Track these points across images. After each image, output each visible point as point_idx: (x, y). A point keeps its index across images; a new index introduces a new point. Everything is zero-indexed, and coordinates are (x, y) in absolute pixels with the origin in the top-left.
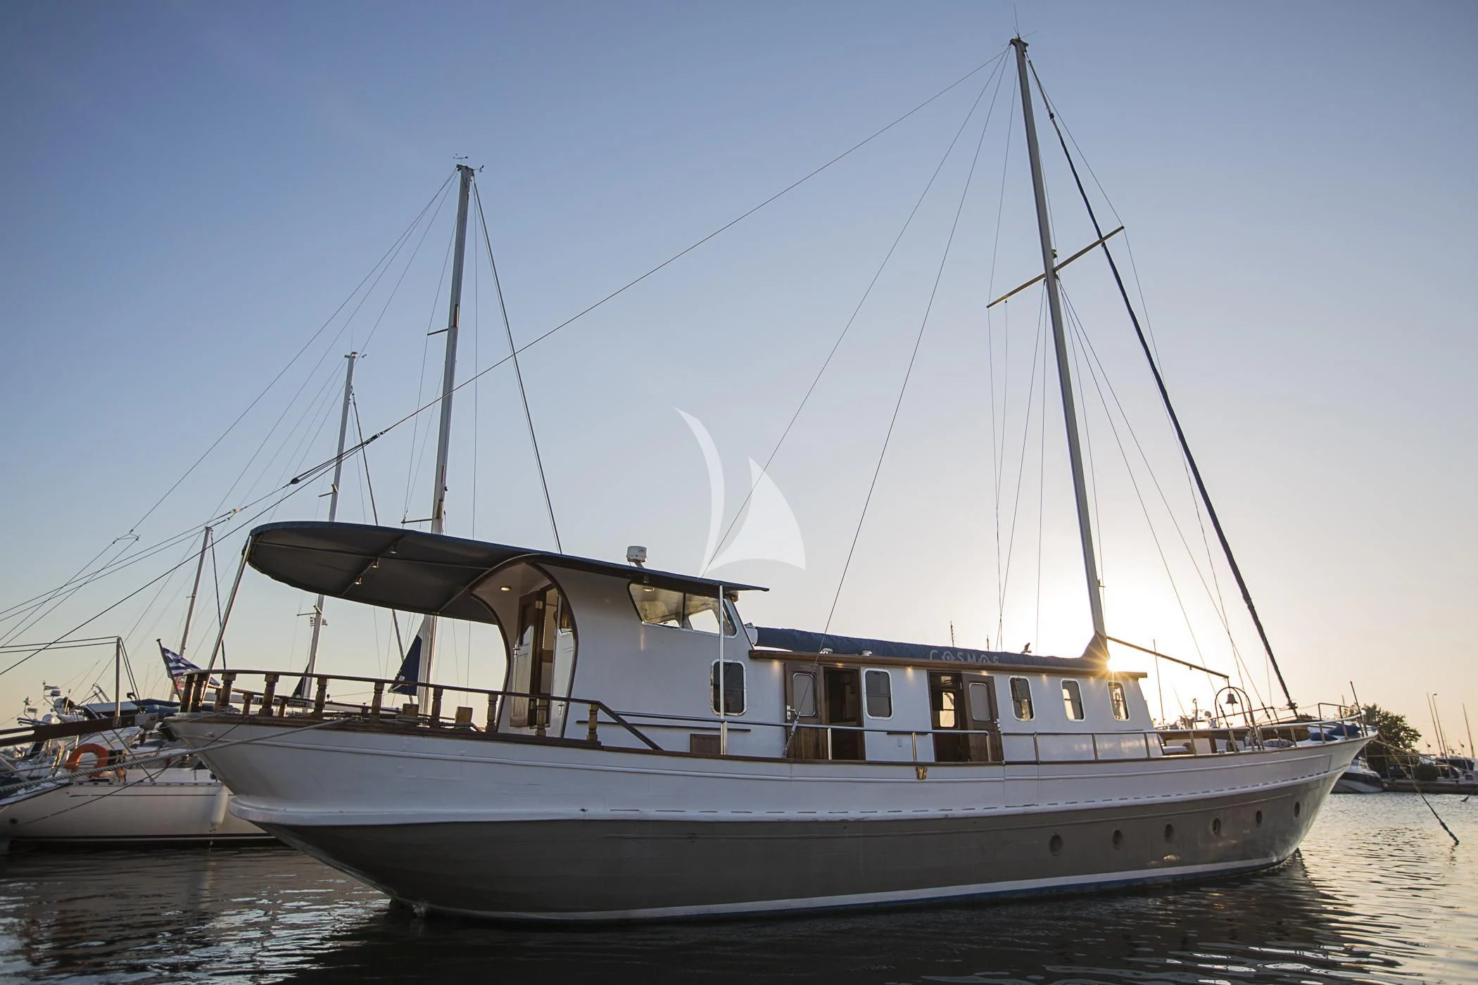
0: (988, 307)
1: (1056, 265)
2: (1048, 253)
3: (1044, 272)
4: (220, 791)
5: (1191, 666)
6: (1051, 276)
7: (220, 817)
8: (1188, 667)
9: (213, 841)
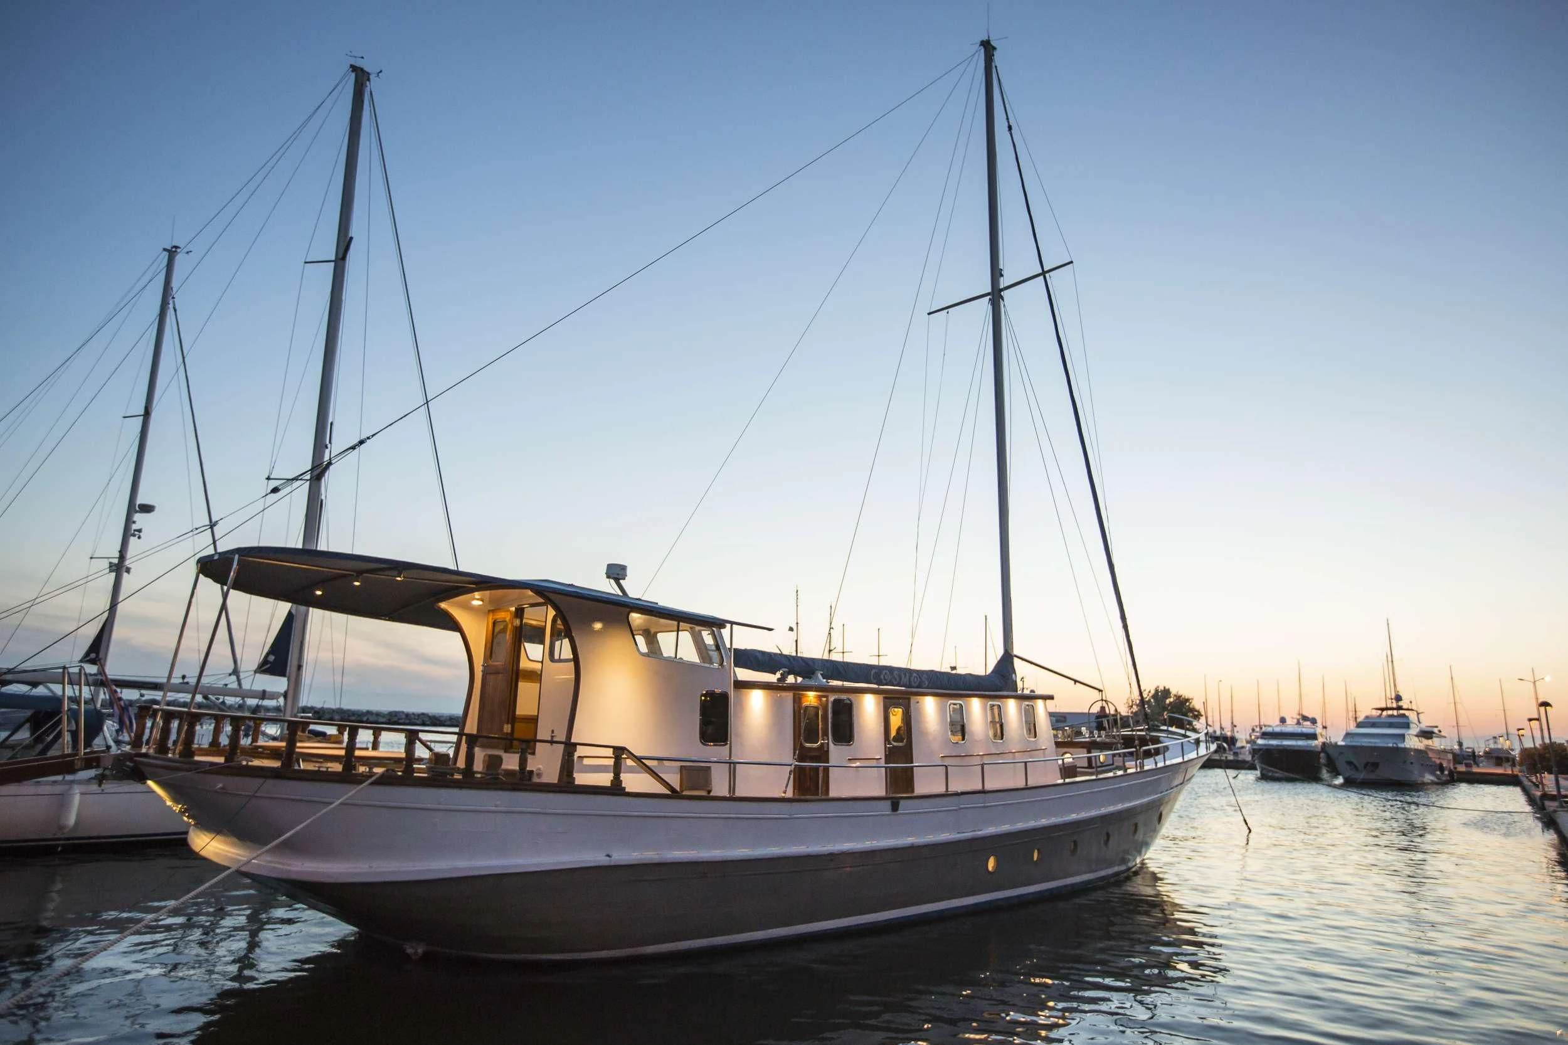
0: (929, 314)
1: (1002, 287)
2: (996, 272)
3: (989, 290)
4: (70, 789)
5: (1076, 681)
6: (996, 296)
7: (72, 820)
8: (1073, 682)
9: (63, 845)
